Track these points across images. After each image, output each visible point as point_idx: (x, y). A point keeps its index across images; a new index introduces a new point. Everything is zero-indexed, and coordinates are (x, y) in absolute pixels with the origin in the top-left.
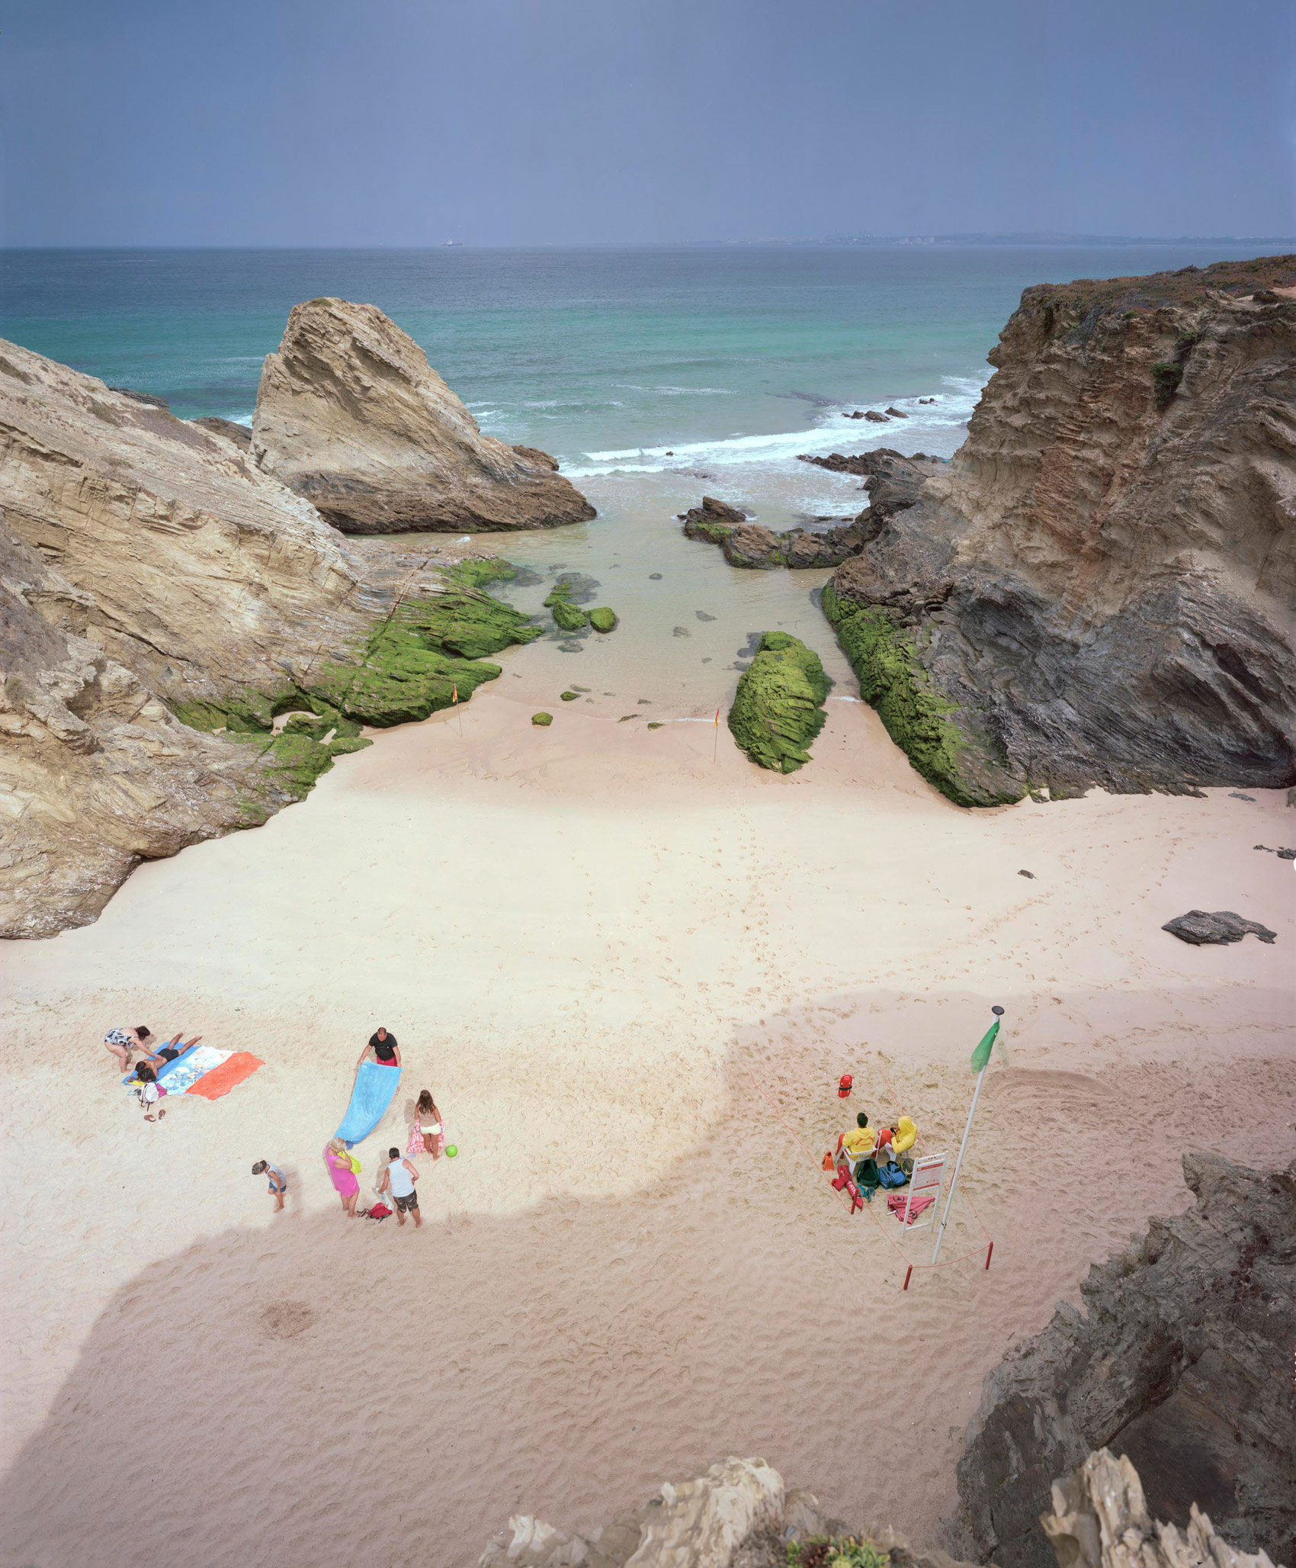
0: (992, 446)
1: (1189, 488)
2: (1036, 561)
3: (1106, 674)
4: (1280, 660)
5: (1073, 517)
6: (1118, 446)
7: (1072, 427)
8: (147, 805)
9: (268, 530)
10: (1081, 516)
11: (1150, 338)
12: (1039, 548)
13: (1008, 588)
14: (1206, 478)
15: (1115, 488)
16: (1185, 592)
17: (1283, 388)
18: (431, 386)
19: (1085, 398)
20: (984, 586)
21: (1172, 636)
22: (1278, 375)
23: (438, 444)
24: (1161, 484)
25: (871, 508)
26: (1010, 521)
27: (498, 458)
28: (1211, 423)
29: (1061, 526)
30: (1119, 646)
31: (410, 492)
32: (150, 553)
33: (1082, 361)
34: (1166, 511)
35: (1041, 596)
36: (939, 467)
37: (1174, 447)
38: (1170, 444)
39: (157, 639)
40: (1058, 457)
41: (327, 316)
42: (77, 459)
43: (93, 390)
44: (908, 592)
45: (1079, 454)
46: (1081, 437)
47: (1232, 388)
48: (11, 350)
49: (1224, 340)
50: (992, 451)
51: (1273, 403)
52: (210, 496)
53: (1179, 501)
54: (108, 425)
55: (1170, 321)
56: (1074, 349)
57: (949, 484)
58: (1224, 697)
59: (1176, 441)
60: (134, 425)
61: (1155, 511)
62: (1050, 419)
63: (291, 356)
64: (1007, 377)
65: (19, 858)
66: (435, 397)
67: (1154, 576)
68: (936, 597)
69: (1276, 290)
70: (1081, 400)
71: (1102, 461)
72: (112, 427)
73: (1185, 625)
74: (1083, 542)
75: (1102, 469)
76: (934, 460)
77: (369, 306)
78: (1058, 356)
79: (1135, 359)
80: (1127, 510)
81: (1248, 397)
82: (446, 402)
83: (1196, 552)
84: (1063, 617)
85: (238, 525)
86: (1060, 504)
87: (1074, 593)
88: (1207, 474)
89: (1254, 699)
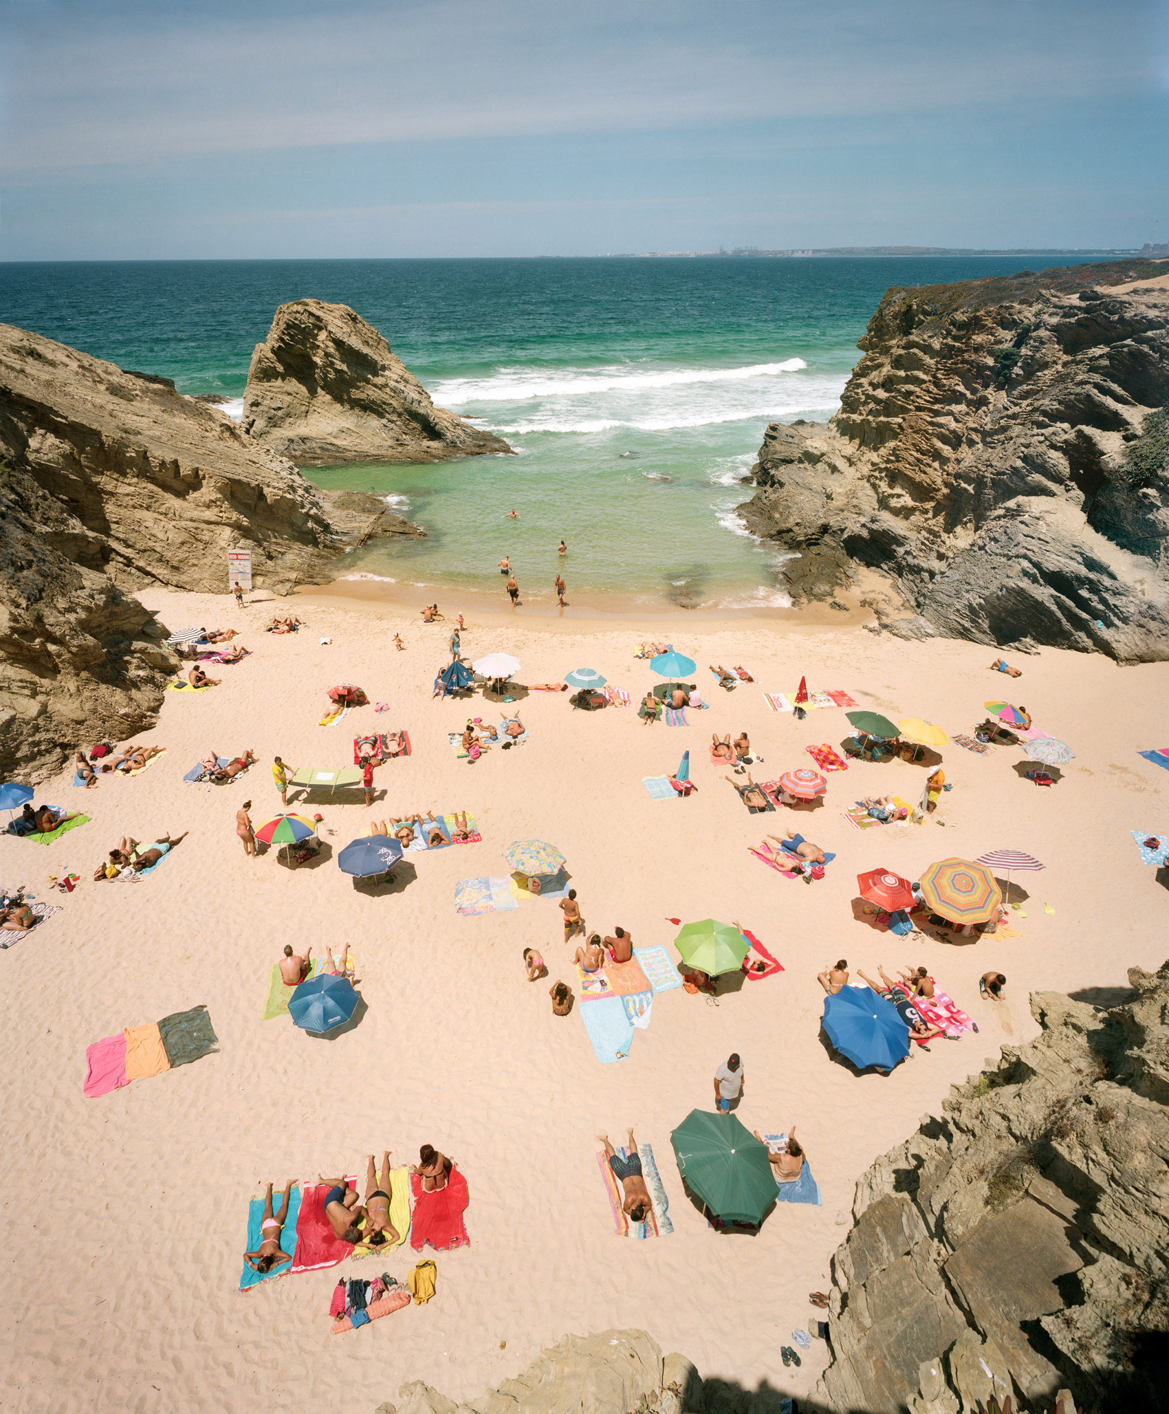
0: (861, 414)
1: (1027, 446)
2: (899, 505)
3: (958, 595)
4: (1105, 584)
5: (928, 470)
6: (967, 414)
7: (928, 398)
8: (145, 705)
9: (254, 483)
10: (935, 469)
11: (993, 328)
12: (899, 496)
13: (874, 526)
14: (1042, 438)
15: (964, 447)
16: (1026, 530)
17: (1106, 367)
18: (393, 369)
19: (940, 376)
20: (854, 526)
21: (1013, 564)
22: (1101, 356)
23: (400, 415)
24: (1003, 443)
25: (761, 463)
26: (876, 474)
27: (448, 425)
28: (1045, 394)
29: (919, 477)
30: (969, 573)
31: (374, 453)
32: (155, 502)
33: (937, 345)
34: (1007, 466)
35: (902, 533)
36: (815, 430)
37: (1014, 414)
38: (1009, 413)
39: (159, 571)
40: (917, 422)
41: (306, 315)
42: (94, 427)
43: (110, 374)
44: (790, 530)
45: (934, 420)
46: (936, 407)
47: (1063, 367)
48: (41, 342)
49: (1055, 329)
50: (861, 418)
51: (1097, 378)
52: (206, 457)
53: (1019, 457)
54: (121, 401)
55: (1010, 314)
56: (930, 337)
57: (825, 444)
58: (1059, 614)
59: (1016, 409)
60: (142, 401)
61: (999, 465)
62: (910, 393)
63: (276, 345)
64: (872, 360)
65: (36, 749)
66: (396, 377)
67: (999, 517)
68: (813, 534)
69: (1099, 289)
70: (934, 376)
71: (953, 425)
72: (125, 402)
73: (1025, 557)
74: (939, 490)
75: (954, 432)
76: (813, 425)
77: (342, 306)
78: (917, 343)
79: (981, 345)
80: (975, 464)
81: (1076, 374)
82: (406, 381)
83: (1032, 498)
84: (921, 550)
85: (229, 479)
86: (918, 460)
87: (930, 531)
88: (1042, 435)
89: (1084, 615)
